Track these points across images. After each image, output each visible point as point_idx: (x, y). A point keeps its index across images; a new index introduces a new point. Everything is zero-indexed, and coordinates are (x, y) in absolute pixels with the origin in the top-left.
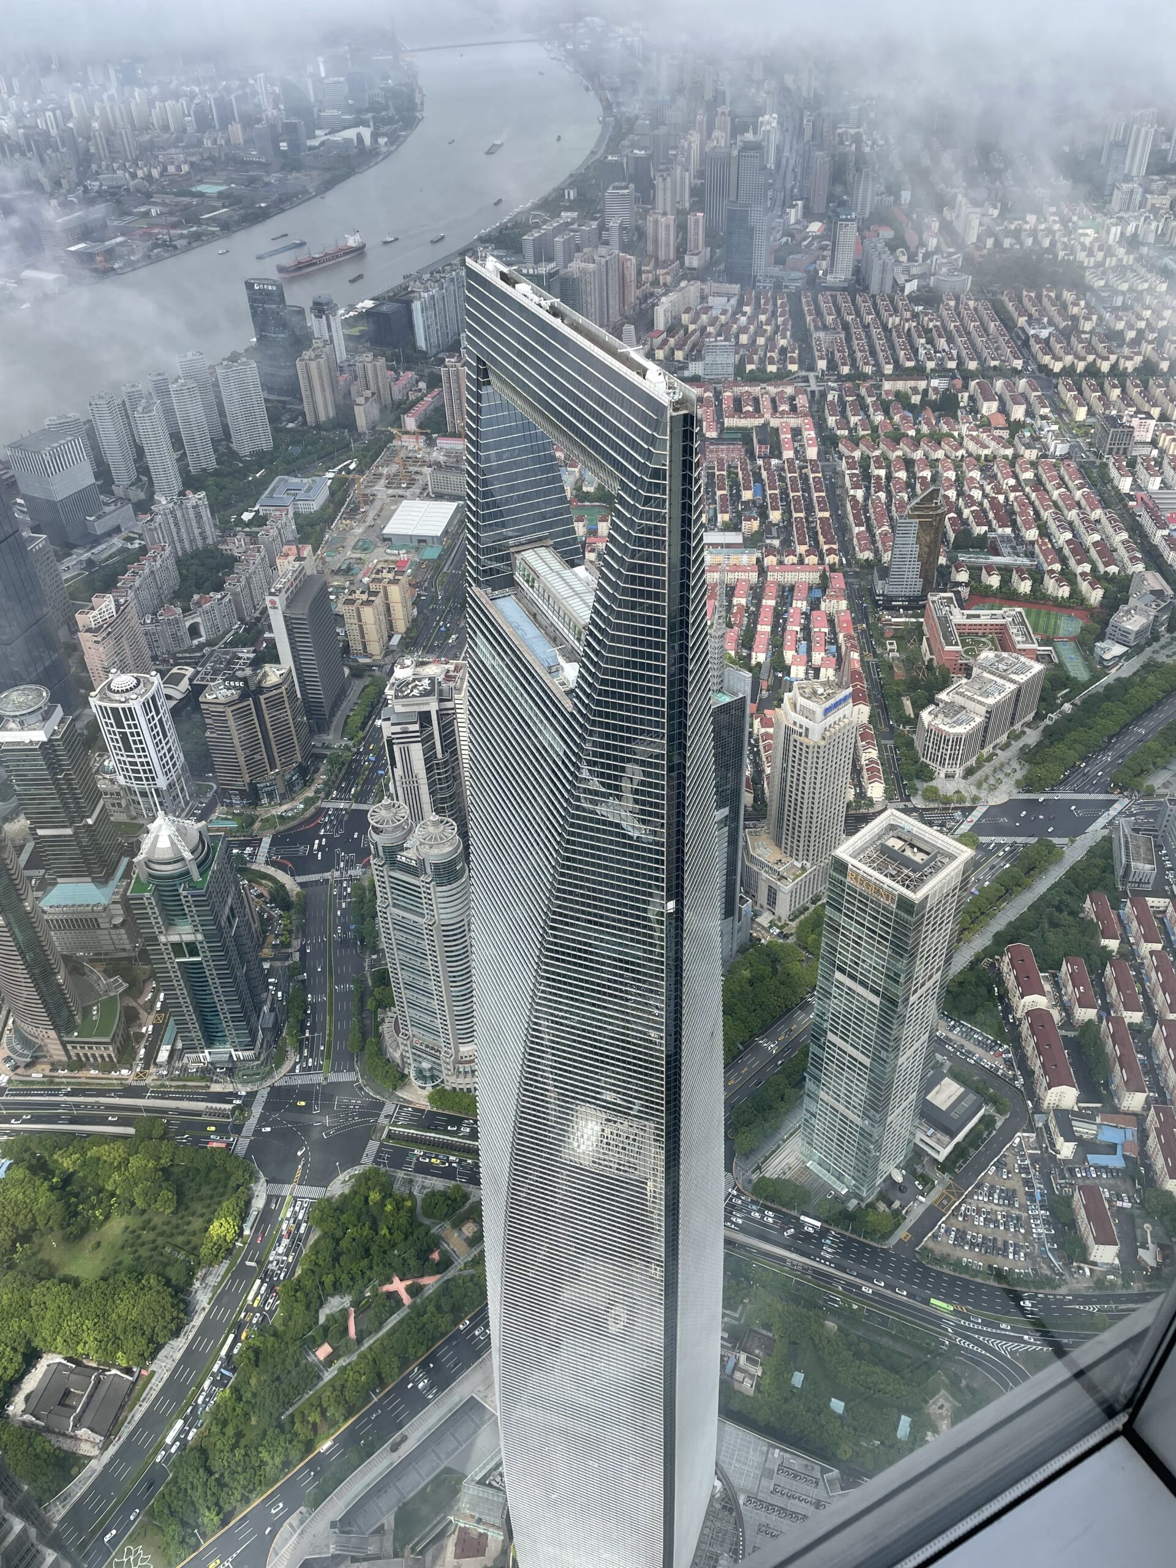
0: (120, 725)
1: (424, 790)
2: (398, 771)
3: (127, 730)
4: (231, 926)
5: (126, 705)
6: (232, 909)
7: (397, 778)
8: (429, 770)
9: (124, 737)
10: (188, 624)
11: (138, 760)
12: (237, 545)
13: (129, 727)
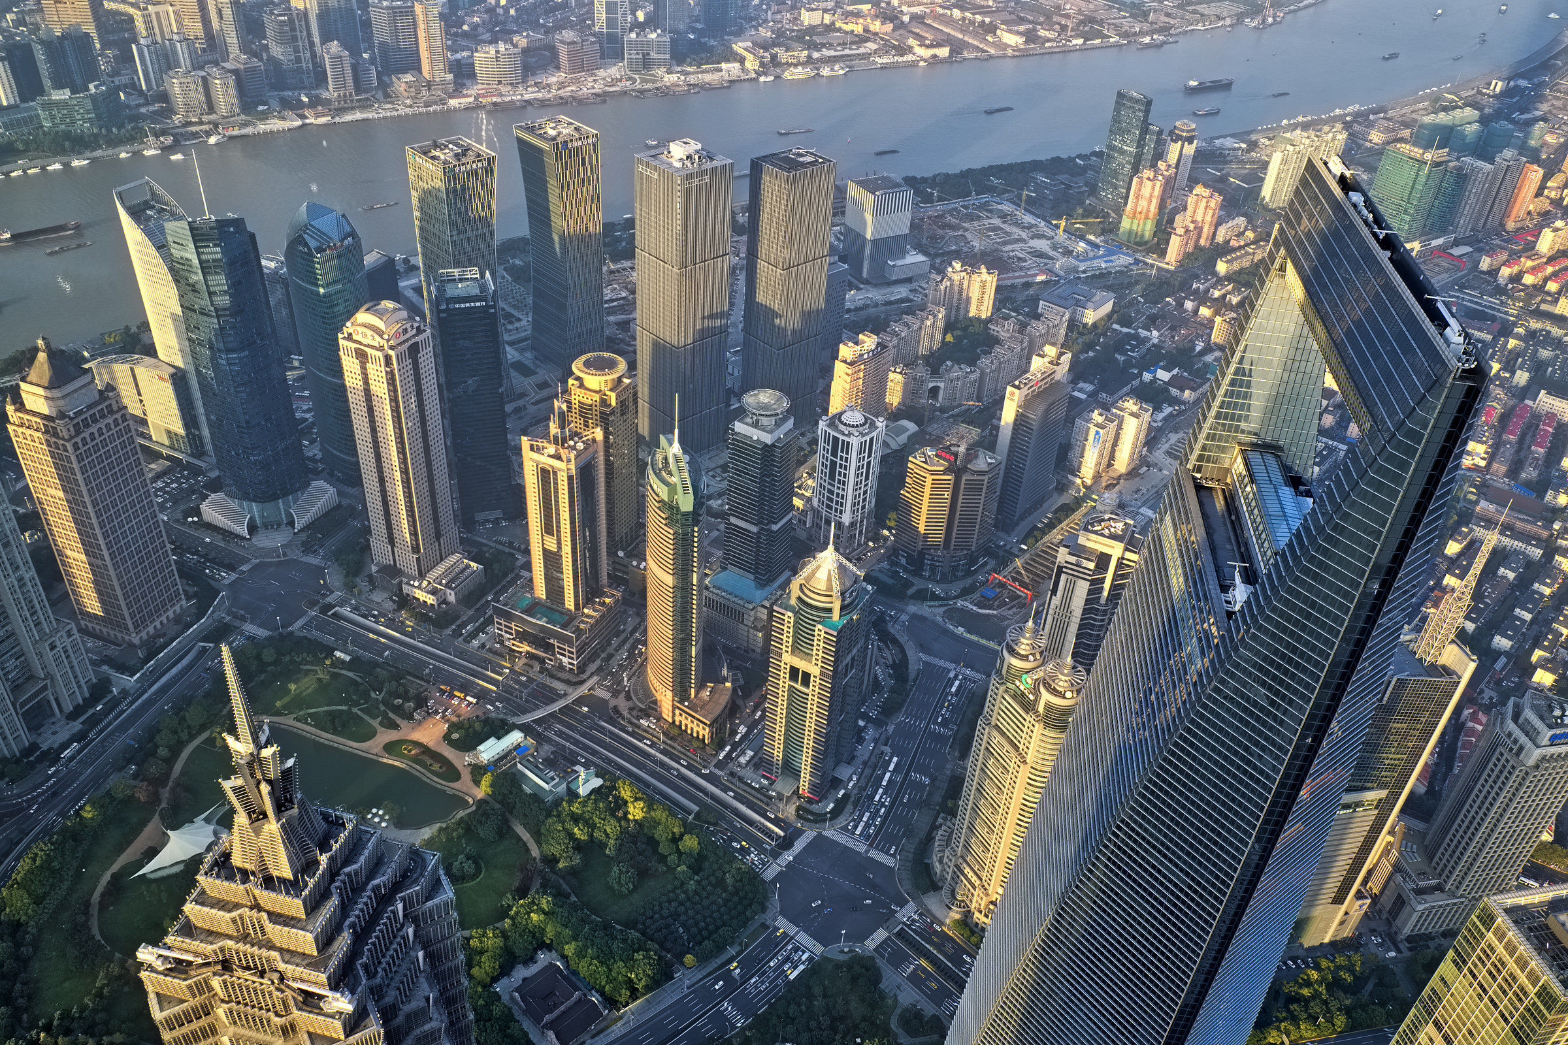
0: (834, 454)
1: (1073, 629)
2: (1056, 601)
3: (838, 461)
4: (846, 675)
5: (846, 439)
6: (853, 659)
7: (1052, 606)
8: (1085, 612)
9: (833, 464)
10: (931, 385)
11: (836, 491)
12: (1004, 330)
13: (841, 458)
